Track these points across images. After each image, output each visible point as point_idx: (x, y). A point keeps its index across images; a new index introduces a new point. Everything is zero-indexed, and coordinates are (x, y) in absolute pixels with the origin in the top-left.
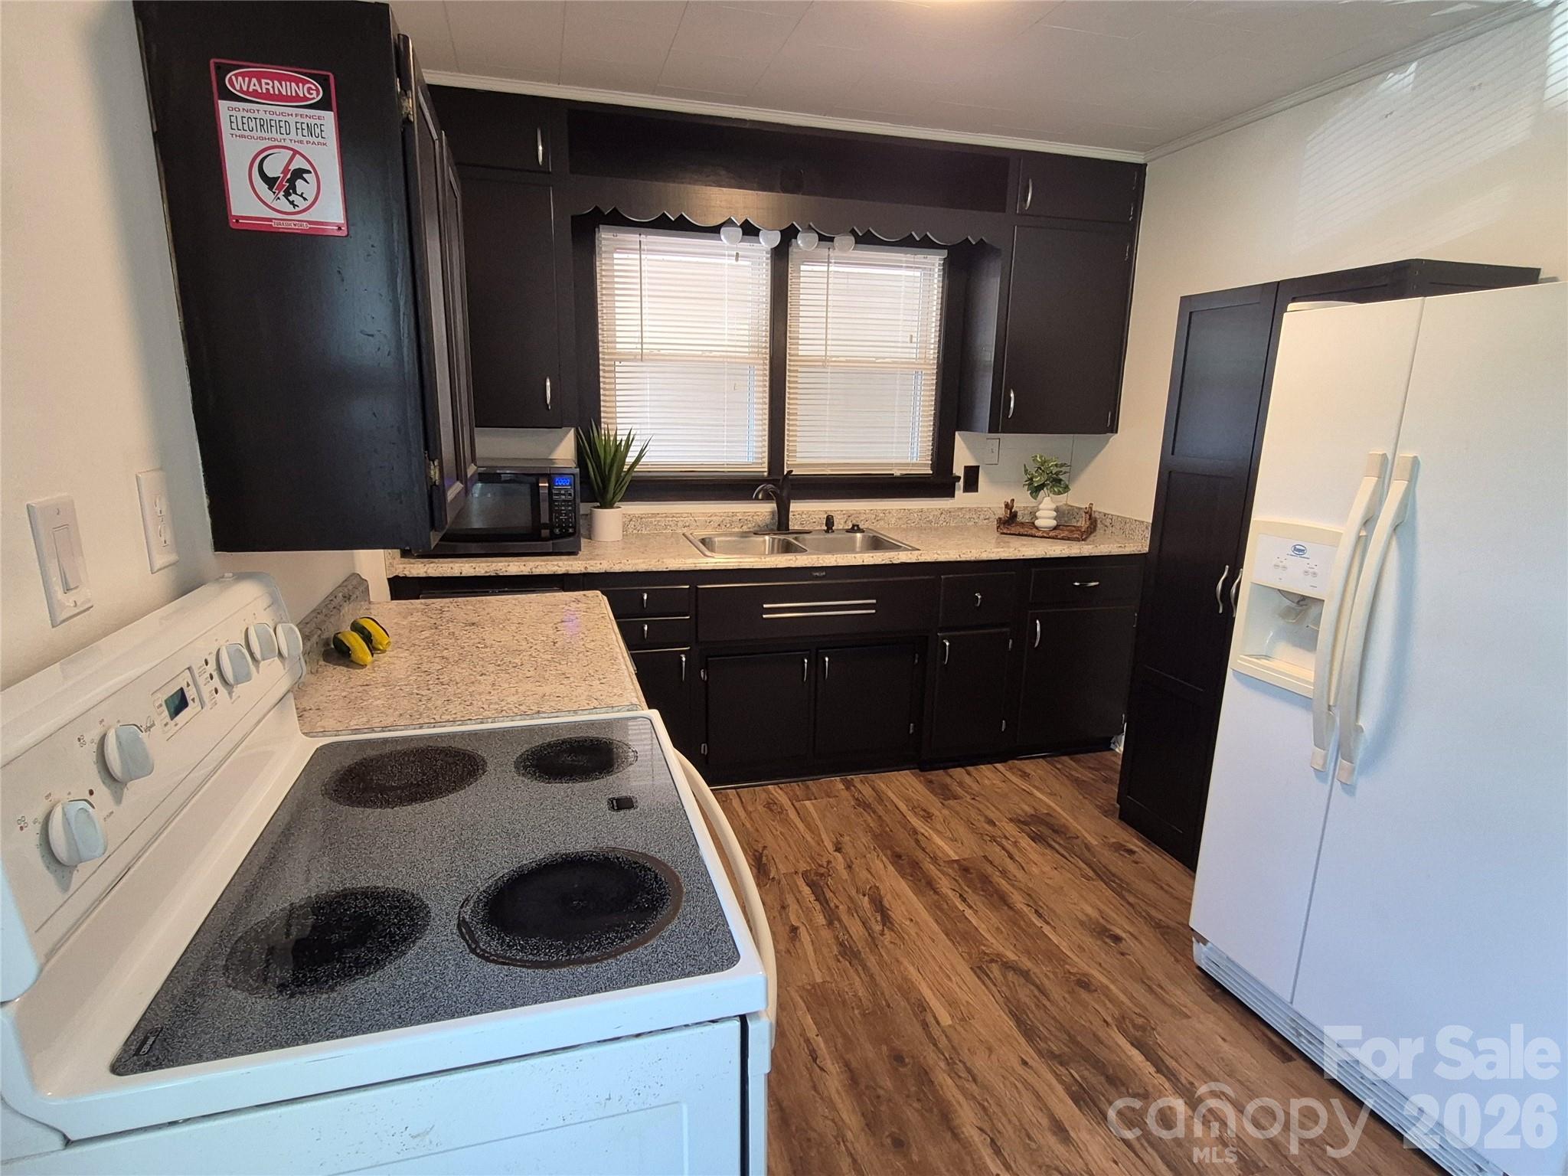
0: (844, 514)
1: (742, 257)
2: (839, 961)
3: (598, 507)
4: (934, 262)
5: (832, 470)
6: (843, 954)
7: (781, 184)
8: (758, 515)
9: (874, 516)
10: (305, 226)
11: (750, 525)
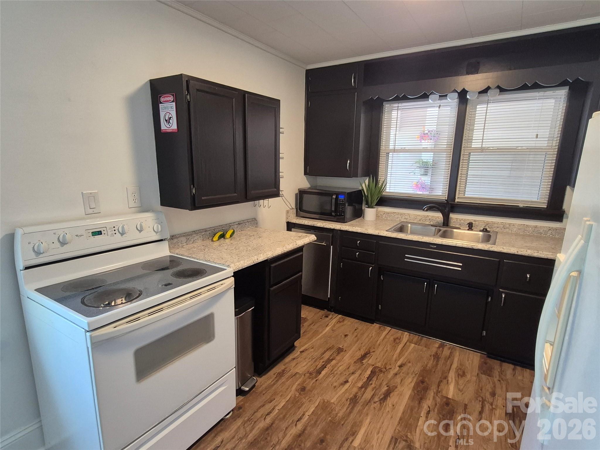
0: (485, 223)
1: (442, 106)
2: (347, 400)
3: (367, 207)
4: (562, 93)
5: (480, 201)
6: (351, 399)
7: (466, 70)
8: (439, 218)
9: (503, 226)
10: (171, 130)
11: (434, 222)
